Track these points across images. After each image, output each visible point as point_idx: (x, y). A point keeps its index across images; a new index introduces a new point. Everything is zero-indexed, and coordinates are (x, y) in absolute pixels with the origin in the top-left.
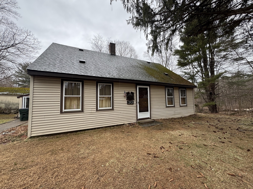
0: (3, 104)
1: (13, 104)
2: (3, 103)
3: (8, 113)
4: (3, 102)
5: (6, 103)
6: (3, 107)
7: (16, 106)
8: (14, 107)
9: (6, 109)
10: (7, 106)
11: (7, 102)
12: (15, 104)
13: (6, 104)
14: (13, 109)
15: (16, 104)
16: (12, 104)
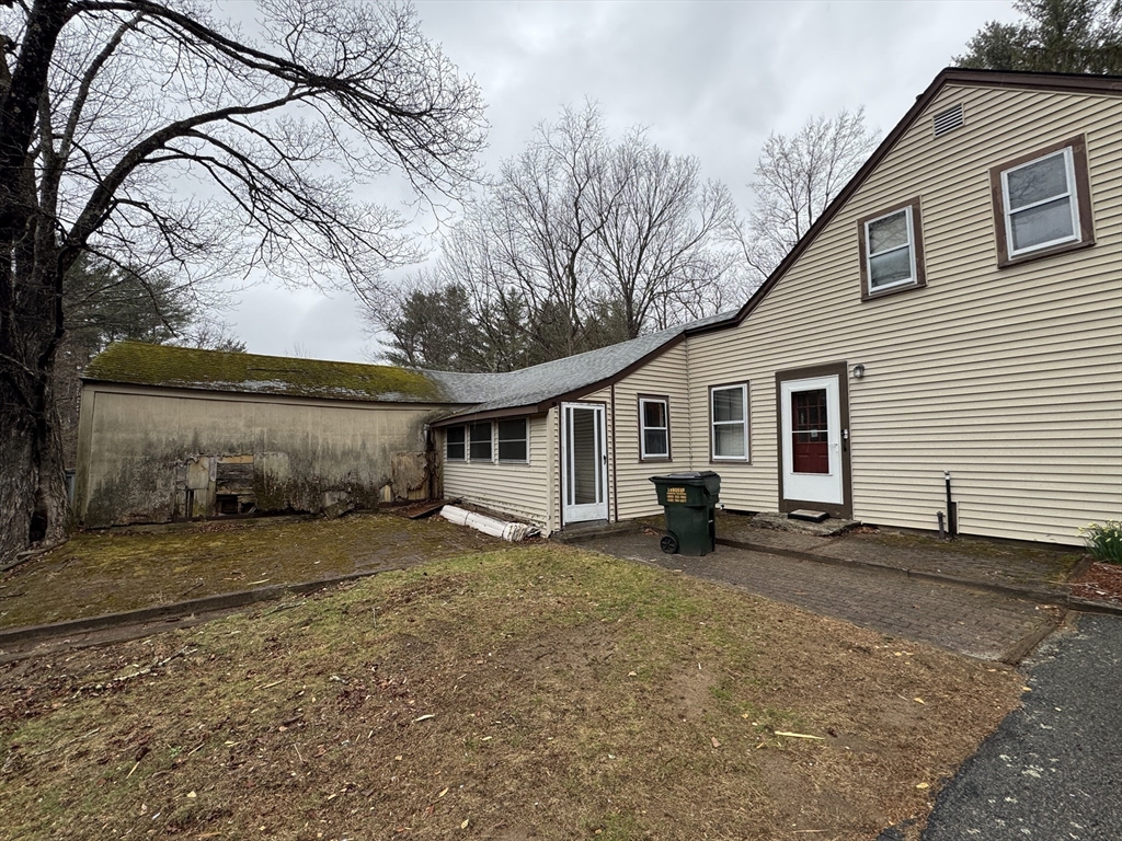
0: (281, 455)
1: (331, 455)
2: (279, 450)
3: (312, 510)
4: (278, 441)
5: (294, 450)
6: (281, 475)
7: (345, 469)
8: (336, 474)
9: (295, 485)
10: (300, 469)
11: (298, 443)
12: (339, 453)
13: (294, 455)
14: (332, 483)
15: (344, 454)
16: (323, 458)
